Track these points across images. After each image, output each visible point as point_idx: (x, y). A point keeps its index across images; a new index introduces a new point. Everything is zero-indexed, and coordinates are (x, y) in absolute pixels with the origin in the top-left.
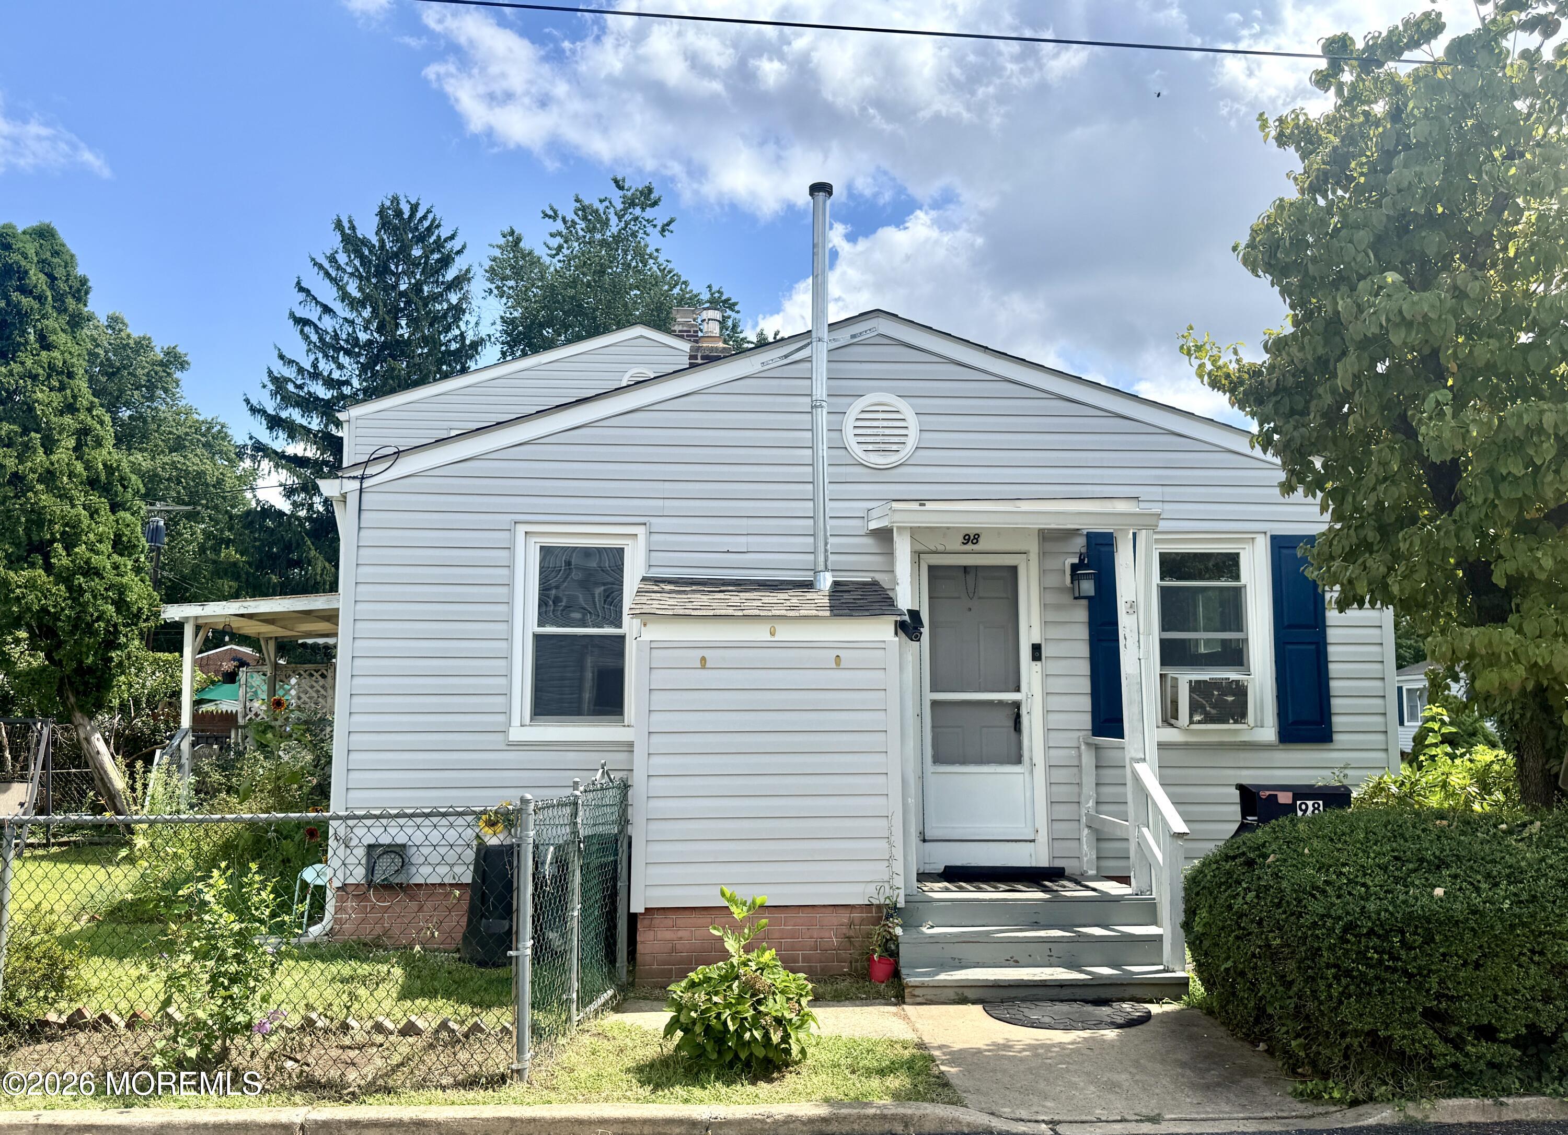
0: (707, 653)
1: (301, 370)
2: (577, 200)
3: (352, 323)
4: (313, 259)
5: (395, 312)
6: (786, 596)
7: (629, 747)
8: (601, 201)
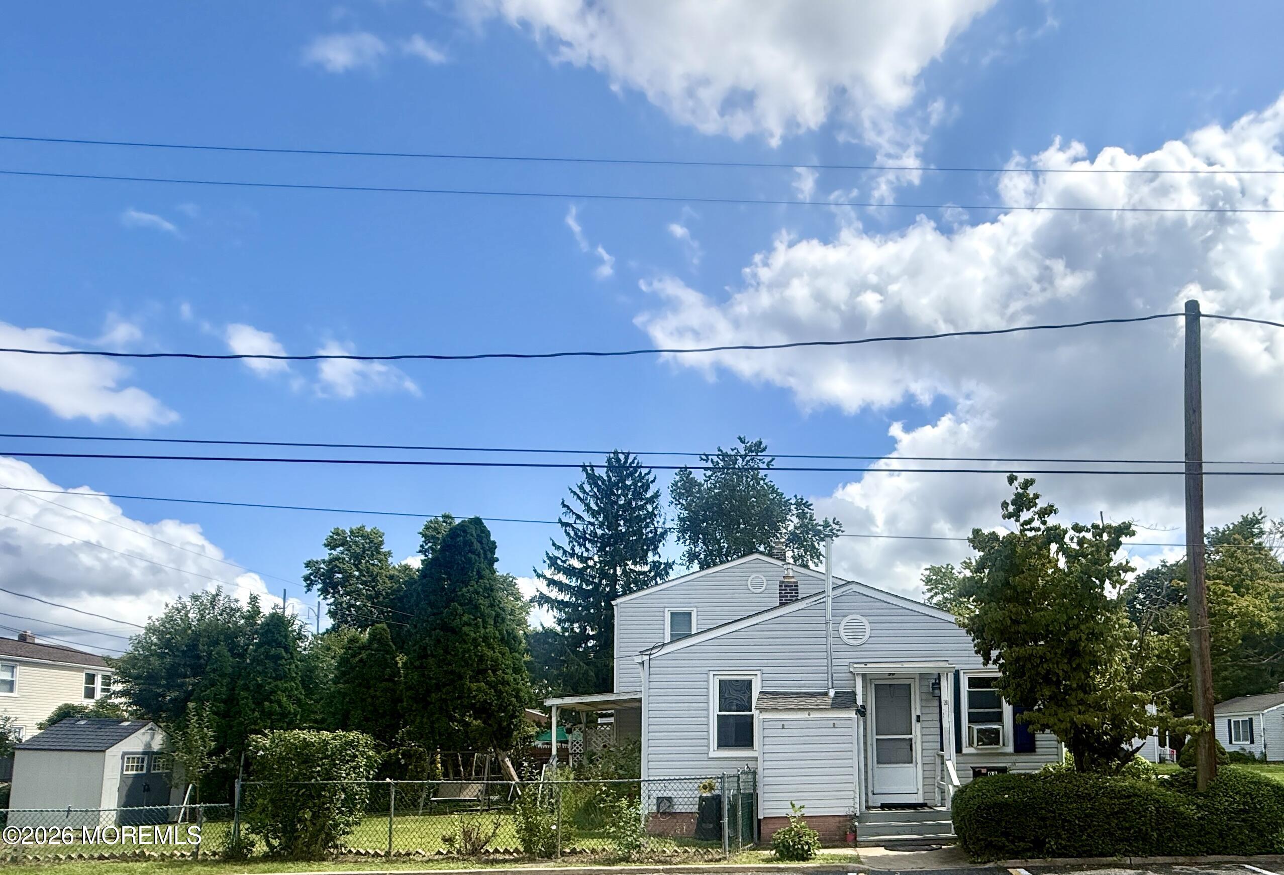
0: (785, 723)
1: (565, 552)
2: (719, 450)
3: (593, 524)
4: (570, 489)
5: (617, 517)
6: (815, 699)
7: (756, 759)
8: (732, 450)
